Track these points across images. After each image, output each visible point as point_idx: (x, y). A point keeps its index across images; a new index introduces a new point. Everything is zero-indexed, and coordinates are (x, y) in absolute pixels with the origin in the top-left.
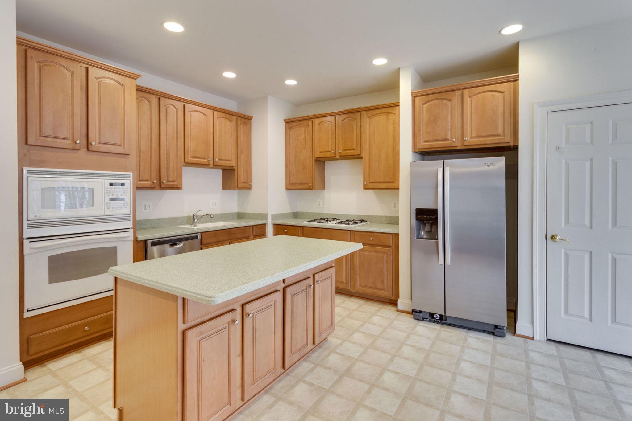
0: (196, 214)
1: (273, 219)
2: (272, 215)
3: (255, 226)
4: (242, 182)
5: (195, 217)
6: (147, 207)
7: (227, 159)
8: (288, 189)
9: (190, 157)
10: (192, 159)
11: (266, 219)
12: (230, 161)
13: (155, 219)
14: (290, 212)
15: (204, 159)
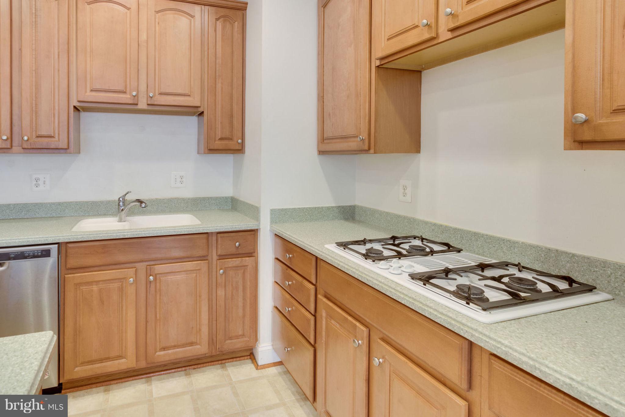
0: (124, 199)
1: (273, 221)
2: (273, 211)
3: (222, 235)
4: (220, 138)
5: (121, 203)
6: (41, 182)
7: (180, 91)
8: (321, 152)
9: (88, 90)
10: (94, 94)
11: (257, 219)
12: (189, 96)
13: (54, 204)
14: (333, 205)
15: (125, 93)
